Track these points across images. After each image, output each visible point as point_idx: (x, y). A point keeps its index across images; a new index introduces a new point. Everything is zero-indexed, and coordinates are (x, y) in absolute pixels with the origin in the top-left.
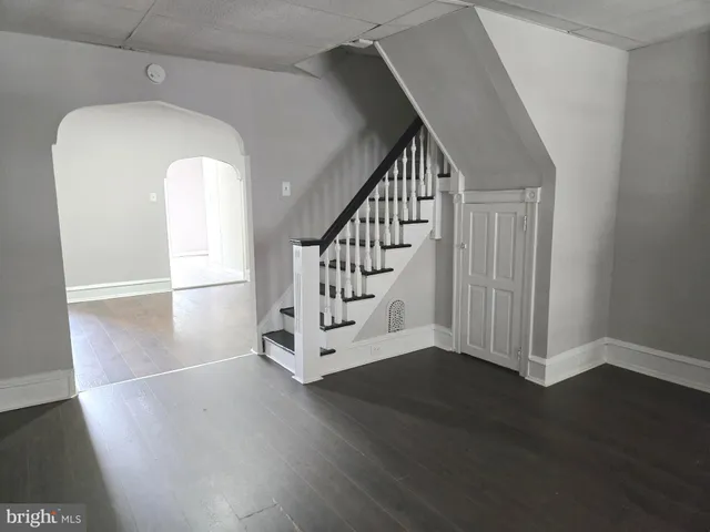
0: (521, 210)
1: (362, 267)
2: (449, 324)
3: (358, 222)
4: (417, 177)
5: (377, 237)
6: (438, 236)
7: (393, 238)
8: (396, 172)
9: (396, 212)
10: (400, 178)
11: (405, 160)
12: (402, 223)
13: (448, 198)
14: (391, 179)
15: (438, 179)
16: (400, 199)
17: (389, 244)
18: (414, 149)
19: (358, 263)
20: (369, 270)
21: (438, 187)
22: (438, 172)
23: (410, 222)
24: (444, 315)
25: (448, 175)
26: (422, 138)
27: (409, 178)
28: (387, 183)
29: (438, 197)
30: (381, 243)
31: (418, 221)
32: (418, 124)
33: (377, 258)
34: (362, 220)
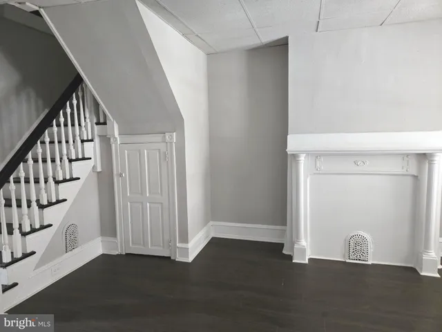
0: (162, 147)
1: (38, 201)
2: (114, 234)
3: (31, 162)
4: (80, 125)
5: (50, 174)
6: (99, 169)
7: (64, 173)
8: (62, 120)
9: (65, 152)
10: (66, 125)
11: (69, 110)
12: (71, 161)
13: (106, 141)
14: (58, 125)
15: (96, 127)
16: (67, 142)
17: (61, 179)
18: (75, 102)
19: (34, 198)
20: (45, 203)
21: (96, 133)
22: (95, 121)
23: (77, 159)
25: (105, 123)
26: (80, 94)
27: (73, 125)
28: (55, 129)
29: (97, 140)
30: (54, 179)
31: (84, 159)
32: (78, 80)
33: (53, 192)
34: (36, 161)
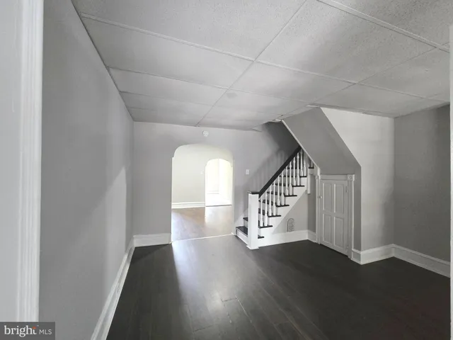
0: (346, 183)
1: (276, 203)
3: (274, 185)
4: (300, 168)
5: (283, 192)
6: (309, 192)
7: (289, 192)
8: (291, 166)
9: (291, 182)
10: (292, 168)
11: (294, 162)
12: (293, 186)
13: (313, 177)
14: (289, 168)
15: (309, 169)
16: (292, 177)
17: (287, 195)
18: (298, 157)
19: (274, 202)
20: (279, 205)
21: (309, 172)
22: (309, 166)
23: (297, 186)
24: (312, 226)
25: (313, 168)
26: (301, 153)
27: (296, 168)
28: (287, 170)
29: (309, 176)
30: (284, 194)
31: (300, 186)
32: (299, 149)
33: (282, 200)
34: (276, 184)
